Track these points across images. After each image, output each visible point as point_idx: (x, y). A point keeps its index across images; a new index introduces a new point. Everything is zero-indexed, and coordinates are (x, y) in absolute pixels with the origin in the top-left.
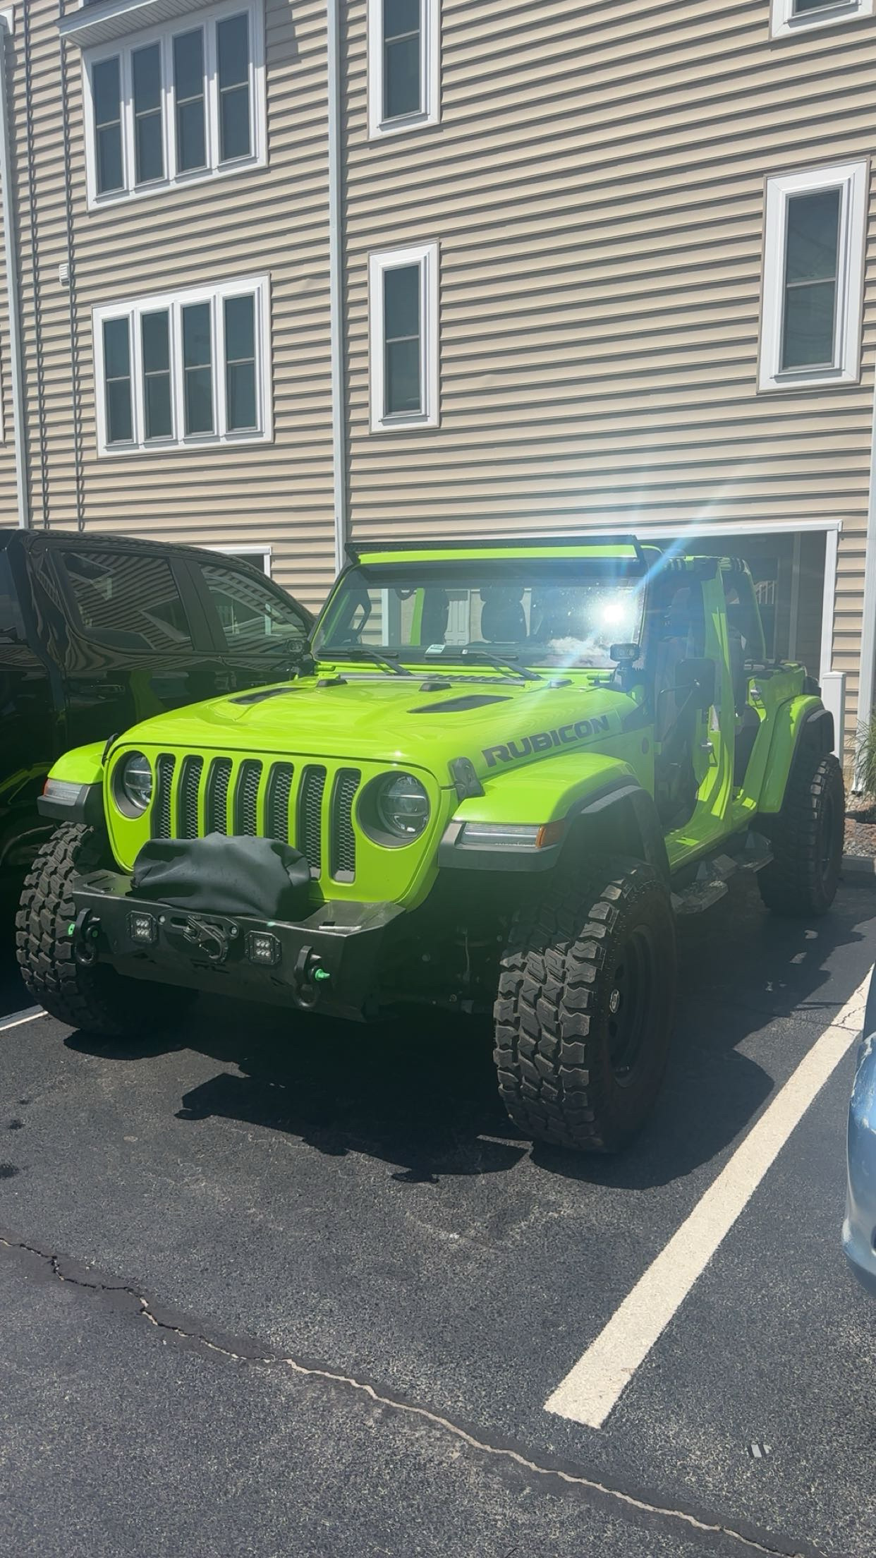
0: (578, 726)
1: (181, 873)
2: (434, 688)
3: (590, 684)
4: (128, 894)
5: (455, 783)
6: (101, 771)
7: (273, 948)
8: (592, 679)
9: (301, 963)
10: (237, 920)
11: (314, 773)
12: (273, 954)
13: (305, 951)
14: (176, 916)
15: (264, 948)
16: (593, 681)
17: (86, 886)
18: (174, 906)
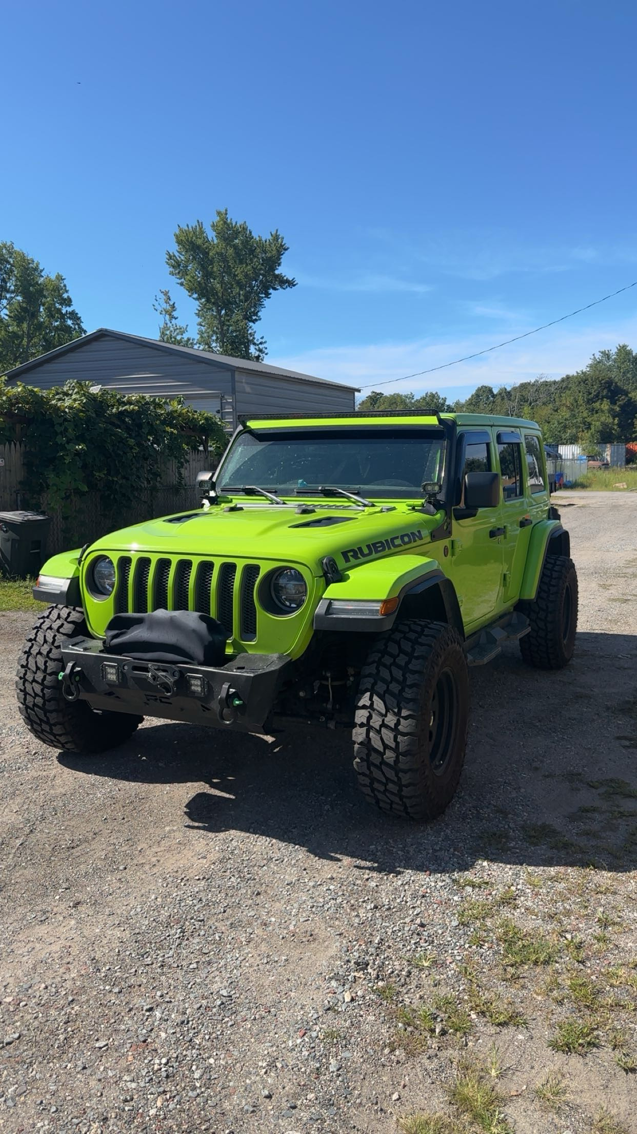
0: (402, 537)
1: (140, 635)
2: (305, 512)
3: (409, 510)
4: (101, 651)
5: (324, 574)
6: (77, 568)
7: (202, 686)
8: (411, 506)
9: (223, 694)
10: (178, 667)
11: (228, 569)
12: (203, 689)
13: (226, 686)
14: (135, 665)
15: (197, 686)
16: (410, 508)
17: (70, 646)
18: (135, 659)
